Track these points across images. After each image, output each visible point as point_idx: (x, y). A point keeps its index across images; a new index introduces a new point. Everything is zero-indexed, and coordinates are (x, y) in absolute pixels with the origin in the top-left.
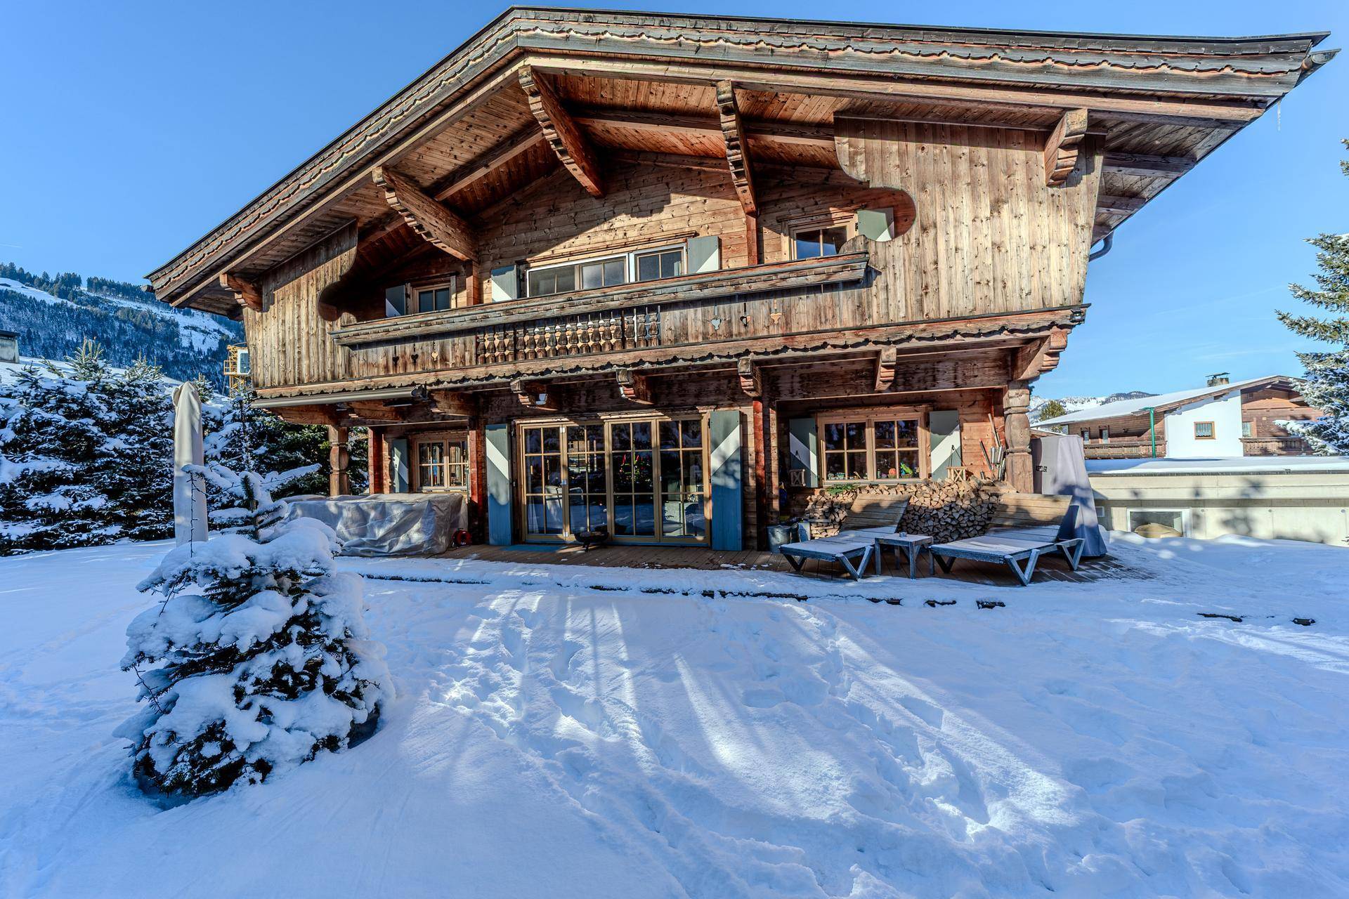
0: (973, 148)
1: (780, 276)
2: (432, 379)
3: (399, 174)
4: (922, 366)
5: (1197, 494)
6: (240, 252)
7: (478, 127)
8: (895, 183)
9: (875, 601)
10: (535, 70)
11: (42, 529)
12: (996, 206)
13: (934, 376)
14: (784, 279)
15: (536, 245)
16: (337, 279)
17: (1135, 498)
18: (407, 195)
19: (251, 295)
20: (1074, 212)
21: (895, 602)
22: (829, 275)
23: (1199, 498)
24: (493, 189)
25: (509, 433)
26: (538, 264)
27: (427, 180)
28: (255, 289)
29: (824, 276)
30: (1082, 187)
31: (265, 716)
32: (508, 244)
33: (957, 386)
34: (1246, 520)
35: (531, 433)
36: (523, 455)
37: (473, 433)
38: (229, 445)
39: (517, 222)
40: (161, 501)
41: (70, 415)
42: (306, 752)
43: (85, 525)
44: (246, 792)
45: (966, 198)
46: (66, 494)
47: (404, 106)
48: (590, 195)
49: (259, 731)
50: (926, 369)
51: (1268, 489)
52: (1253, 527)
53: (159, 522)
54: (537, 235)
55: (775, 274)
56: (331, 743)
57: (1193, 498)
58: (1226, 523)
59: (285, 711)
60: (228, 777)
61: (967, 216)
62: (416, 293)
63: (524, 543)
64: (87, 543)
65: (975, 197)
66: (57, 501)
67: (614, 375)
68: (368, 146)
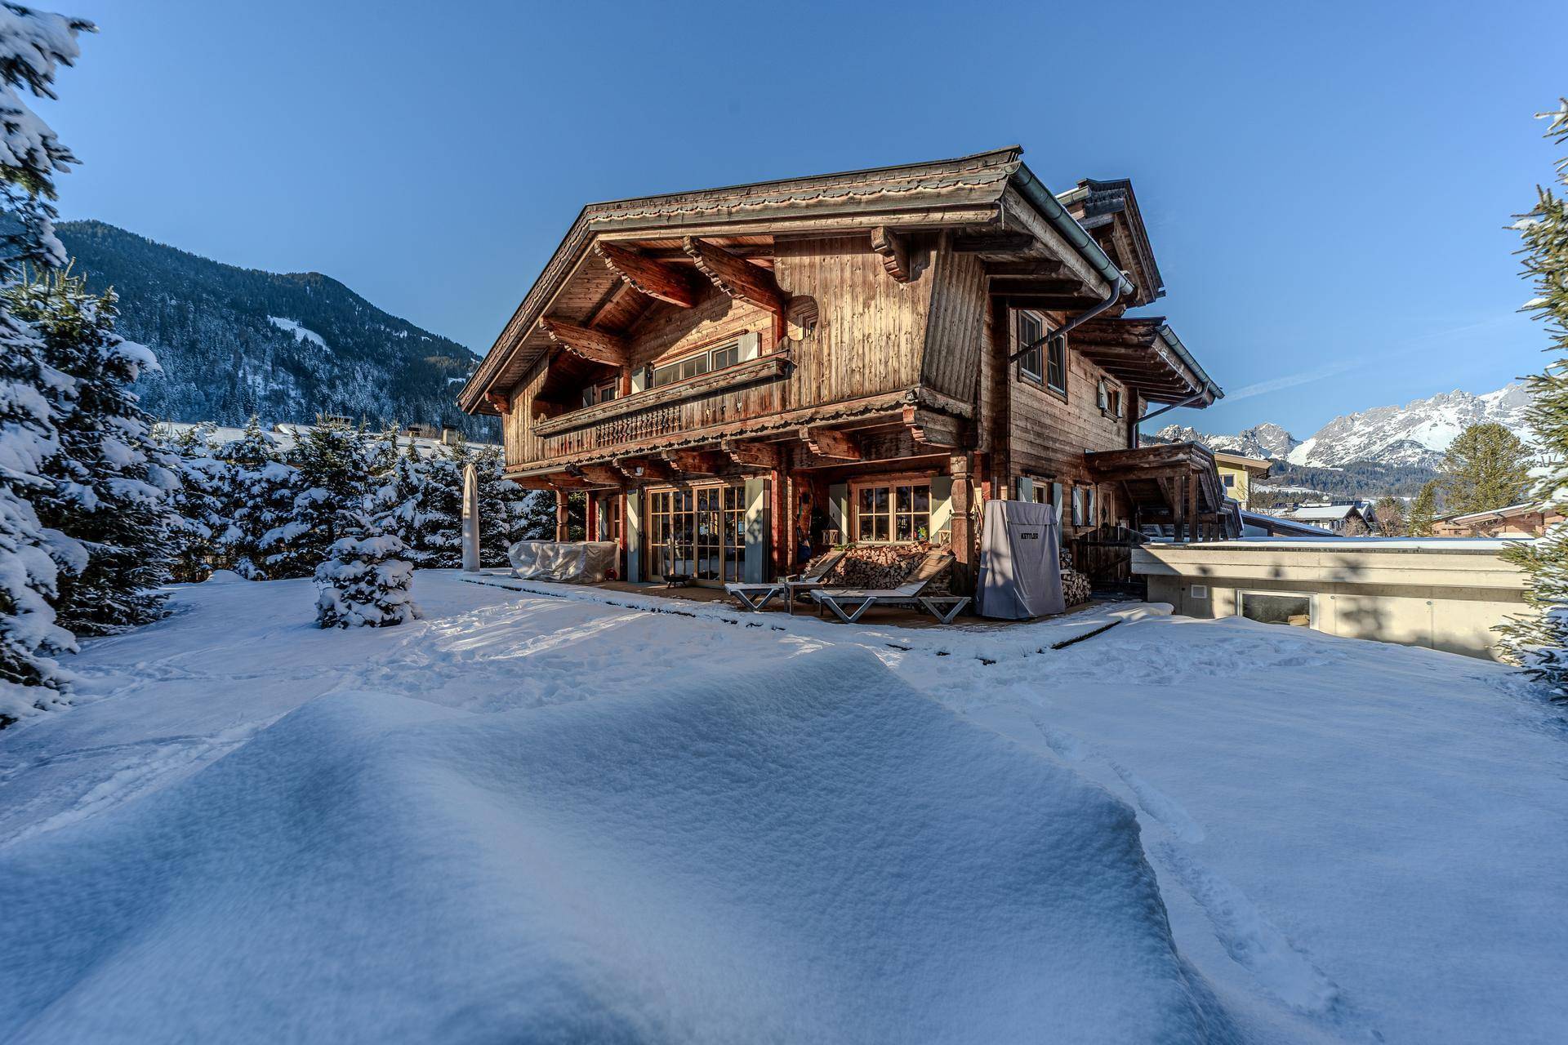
0: (854, 256)
1: (732, 375)
2: (577, 459)
3: (557, 318)
4: (889, 437)
5: (1277, 573)
6: (492, 378)
7: (594, 279)
8: (806, 292)
9: (725, 621)
10: (602, 243)
11: (432, 556)
12: (866, 305)
13: (897, 446)
14: (733, 377)
15: (659, 350)
16: (540, 391)
17: (1202, 575)
18: (563, 331)
19: (504, 405)
20: (914, 303)
21: (734, 622)
22: (757, 373)
23: (1279, 579)
24: (629, 312)
25: (639, 497)
26: (659, 366)
27: (581, 317)
28: (505, 400)
29: (754, 374)
30: (921, 280)
31: (349, 607)
32: (645, 350)
33: (913, 454)
34: (1376, 614)
35: (655, 496)
36: (650, 514)
37: (621, 496)
38: (536, 505)
39: (650, 332)
40: (493, 543)
41: (447, 485)
42: (361, 623)
43: (451, 556)
44: (337, 630)
45: (848, 297)
46: (443, 535)
47: (547, 278)
48: (686, 309)
49: (345, 611)
50: (891, 439)
51: (1368, 571)
52: (1384, 622)
53: (490, 557)
54: (660, 341)
55: (728, 374)
56: (372, 624)
57: (1272, 578)
58: (1347, 616)
59: (356, 606)
60: (333, 624)
61: (848, 313)
62: (600, 391)
63: (650, 582)
64: (452, 567)
65: (854, 298)
66: (438, 540)
67: (660, 453)
68: (535, 305)
